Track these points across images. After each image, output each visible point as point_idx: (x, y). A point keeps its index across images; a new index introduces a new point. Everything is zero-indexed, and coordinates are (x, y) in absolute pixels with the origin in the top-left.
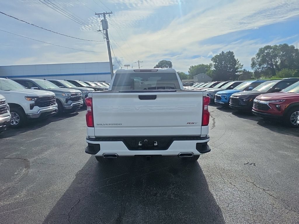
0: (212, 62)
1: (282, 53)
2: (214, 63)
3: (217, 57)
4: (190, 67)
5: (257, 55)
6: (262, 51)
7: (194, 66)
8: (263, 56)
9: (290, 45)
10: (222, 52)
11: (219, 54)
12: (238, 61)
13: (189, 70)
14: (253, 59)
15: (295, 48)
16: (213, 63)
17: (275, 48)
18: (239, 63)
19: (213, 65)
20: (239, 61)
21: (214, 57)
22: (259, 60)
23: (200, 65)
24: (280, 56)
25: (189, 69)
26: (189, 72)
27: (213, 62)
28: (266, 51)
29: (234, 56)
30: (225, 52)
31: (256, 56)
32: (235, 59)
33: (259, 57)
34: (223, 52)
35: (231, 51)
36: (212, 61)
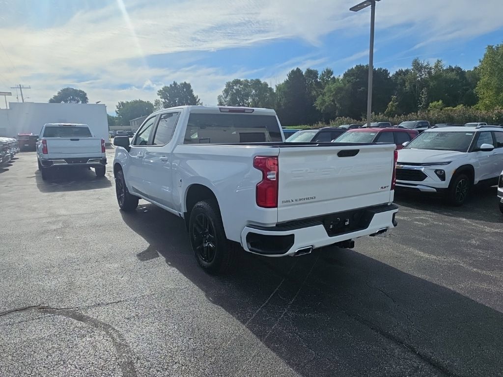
0: (158, 98)
1: (254, 91)
2: (163, 100)
3: (165, 89)
4: (118, 104)
5: (225, 92)
6: (230, 86)
7: (125, 102)
8: (233, 95)
9: (262, 82)
10: (174, 82)
11: (169, 86)
12: (198, 98)
13: (117, 110)
14: (219, 97)
15: (269, 86)
16: (161, 100)
17: (246, 84)
18: (200, 102)
19: (162, 103)
20: (199, 100)
21: (162, 89)
22: (227, 99)
23: (136, 102)
24: (252, 96)
25: (117, 106)
26: (117, 113)
27: (161, 98)
28: (235, 87)
29: (192, 91)
30: (179, 84)
31: (224, 94)
32: (194, 96)
33: (227, 96)
34: (175, 84)
35: (187, 83)
36: (160, 96)
